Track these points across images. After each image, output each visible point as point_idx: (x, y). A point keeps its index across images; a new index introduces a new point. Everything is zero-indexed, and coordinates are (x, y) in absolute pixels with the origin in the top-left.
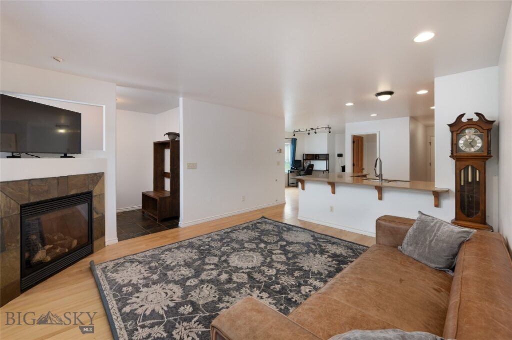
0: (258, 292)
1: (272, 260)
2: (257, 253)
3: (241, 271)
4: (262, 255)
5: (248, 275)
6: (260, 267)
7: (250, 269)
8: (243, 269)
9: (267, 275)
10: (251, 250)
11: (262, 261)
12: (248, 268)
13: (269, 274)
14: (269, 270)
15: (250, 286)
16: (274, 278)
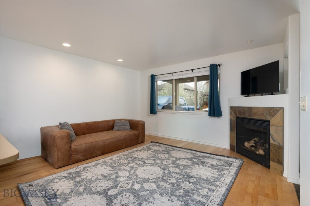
0: (139, 157)
1: (129, 172)
2: (141, 177)
3: (150, 164)
4: (137, 176)
5: (146, 163)
6: (138, 167)
7: (144, 166)
8: (150, 165)
9: (134, 163)
10: (148, 180)
11: (138, 170)
12: (146, 166)
13: (134, 164)
14: (133, 165)
15: (143, 159)
16: (131, 162)
